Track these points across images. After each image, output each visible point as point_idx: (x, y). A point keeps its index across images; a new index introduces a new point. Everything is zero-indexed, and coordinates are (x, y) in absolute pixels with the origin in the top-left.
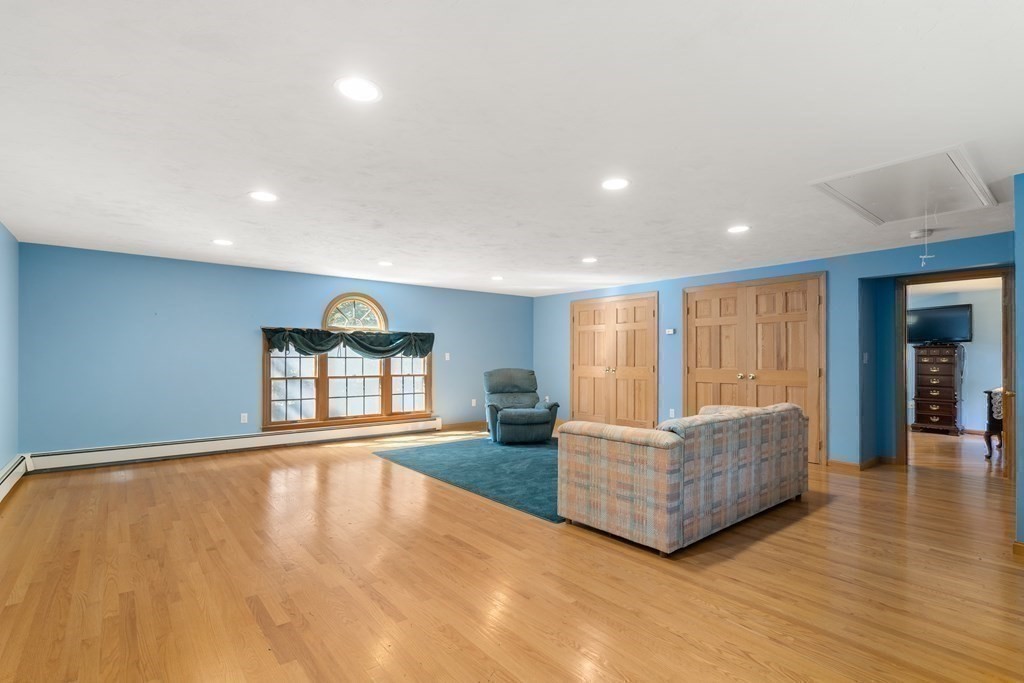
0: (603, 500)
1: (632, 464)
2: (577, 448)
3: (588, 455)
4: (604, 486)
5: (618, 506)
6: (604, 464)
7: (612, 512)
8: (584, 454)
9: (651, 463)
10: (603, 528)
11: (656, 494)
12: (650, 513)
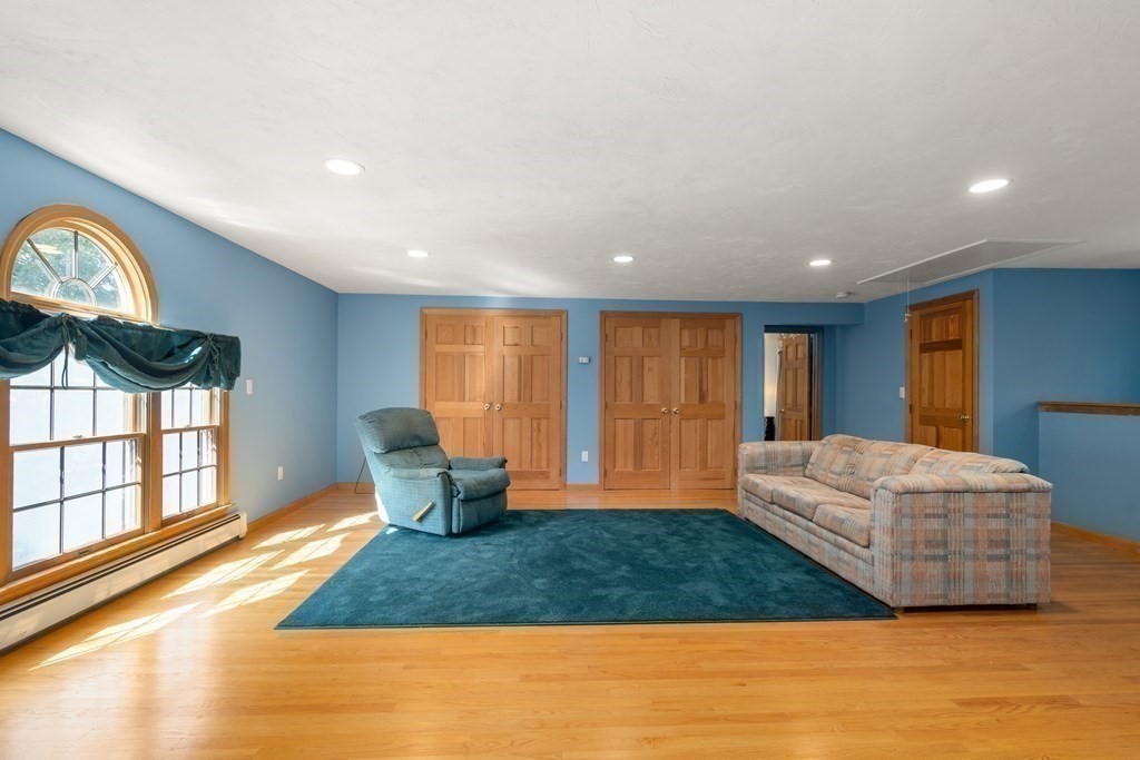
0: (969, 568)
1: (1007, 516)
2: (928, 511)
3: (946, 516)
4: (969, 550)
5: (989, 569)
6: (970, 523)
7: (980, 578)
8: (938, 516)
9: (1030, 510)
10: (969, 601)
11: (1038, 543)
12: (1031, 567)
